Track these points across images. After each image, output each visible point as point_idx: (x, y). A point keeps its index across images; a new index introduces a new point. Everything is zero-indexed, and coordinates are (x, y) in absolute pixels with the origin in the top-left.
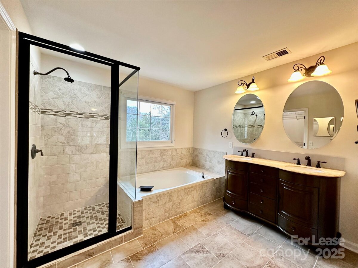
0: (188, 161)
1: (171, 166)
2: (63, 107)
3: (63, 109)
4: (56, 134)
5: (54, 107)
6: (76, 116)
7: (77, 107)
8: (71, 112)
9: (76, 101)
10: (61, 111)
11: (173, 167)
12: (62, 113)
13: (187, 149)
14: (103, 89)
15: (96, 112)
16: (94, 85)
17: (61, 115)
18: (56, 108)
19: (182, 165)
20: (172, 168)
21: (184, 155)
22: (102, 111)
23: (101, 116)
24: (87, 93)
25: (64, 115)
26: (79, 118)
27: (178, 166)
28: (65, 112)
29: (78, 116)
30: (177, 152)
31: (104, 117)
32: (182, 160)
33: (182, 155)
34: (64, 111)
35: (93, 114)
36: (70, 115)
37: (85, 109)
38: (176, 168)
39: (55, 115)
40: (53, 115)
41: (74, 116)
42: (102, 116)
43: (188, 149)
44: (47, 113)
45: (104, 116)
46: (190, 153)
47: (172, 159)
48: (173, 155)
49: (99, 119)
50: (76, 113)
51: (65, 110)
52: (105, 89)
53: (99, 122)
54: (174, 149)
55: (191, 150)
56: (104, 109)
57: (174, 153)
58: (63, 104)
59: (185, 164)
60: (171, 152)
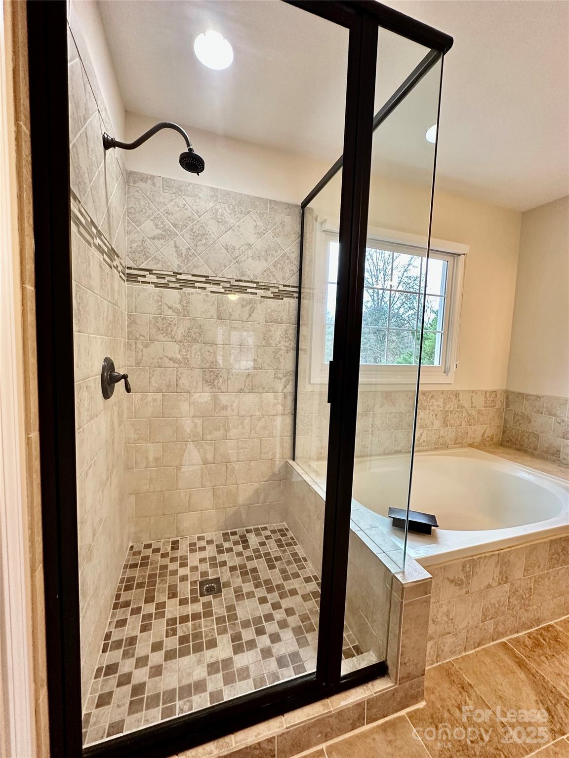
0: (489, 433)
1: (441, 441)
2: (175, 264)
3: (176, 266)
4: (161, 337)
5: (155, 261)
6: (205, 288)
7: (207, 262)
8: (193, 275)
9: (205, 245)
10: (172, 273)
11: (445, 446)
12: (174, 279)
13: (488, 395)
14: (271, 208)
15: (252, 278)
16: (248, 196)
17: (171, 285)
18: (160, 266)
19: (470, 441)
20: (442, 448)
21: (479, 412)
22: (265, 274)
23: (264, 289)
24: (232, 221)
25: (177, 285)
26: (211, 292)
27: (459, 442)
28: (179, 277)
29: (210, 287)
30: (459, 401)
31: (270, 292)
32: (473, 427)
33: (474, 412)
34: (177, 273)
35: (245, 281)
36: (190, 284)
37: (225, 266)
38: (452, 448)
39: (157, 285)
40: (152, 283)
41: (200, 288)
42: (266, 288)
43: (493, 395)
44: (140, 279)
45: (272, 290)
46: (496, 407)
47: (445, 424)
48: (446, 409)
49: (258, 298)
50: (204, 279)
51: (180, 272)
52: (276, 207)
53: (259, 305)
54: (452, 392)
55: (500, 398)
56: (272, 269)
57: (451, 406)
58: (176, 254)
59: (478, 440)
60: (442, 400)
